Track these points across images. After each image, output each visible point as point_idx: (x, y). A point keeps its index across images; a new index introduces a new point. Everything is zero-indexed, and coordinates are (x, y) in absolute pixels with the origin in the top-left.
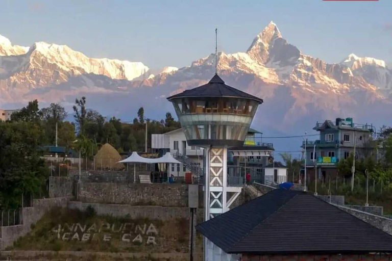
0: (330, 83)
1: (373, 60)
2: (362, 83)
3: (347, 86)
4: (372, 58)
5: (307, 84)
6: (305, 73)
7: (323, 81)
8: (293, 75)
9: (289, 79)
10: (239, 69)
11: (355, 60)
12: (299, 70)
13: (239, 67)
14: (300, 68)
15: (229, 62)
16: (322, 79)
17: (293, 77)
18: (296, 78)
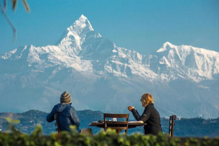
0: (147, 73)
1: (191, 48)
2: (181, 73)
3: (165, 76)
4: (190, 46)
5: (123, 75)
6: (120, 65)
7: (139, 71)
8: (108, 67)
9: (104, 70)
10: (51, 61)
11: (170, 49)
12: (113, 61)
13: (50, 60)
14: (115, 60)
15: (39, 54)
16: (138, 70)
17: (108, 68)
18: (111, 69)
